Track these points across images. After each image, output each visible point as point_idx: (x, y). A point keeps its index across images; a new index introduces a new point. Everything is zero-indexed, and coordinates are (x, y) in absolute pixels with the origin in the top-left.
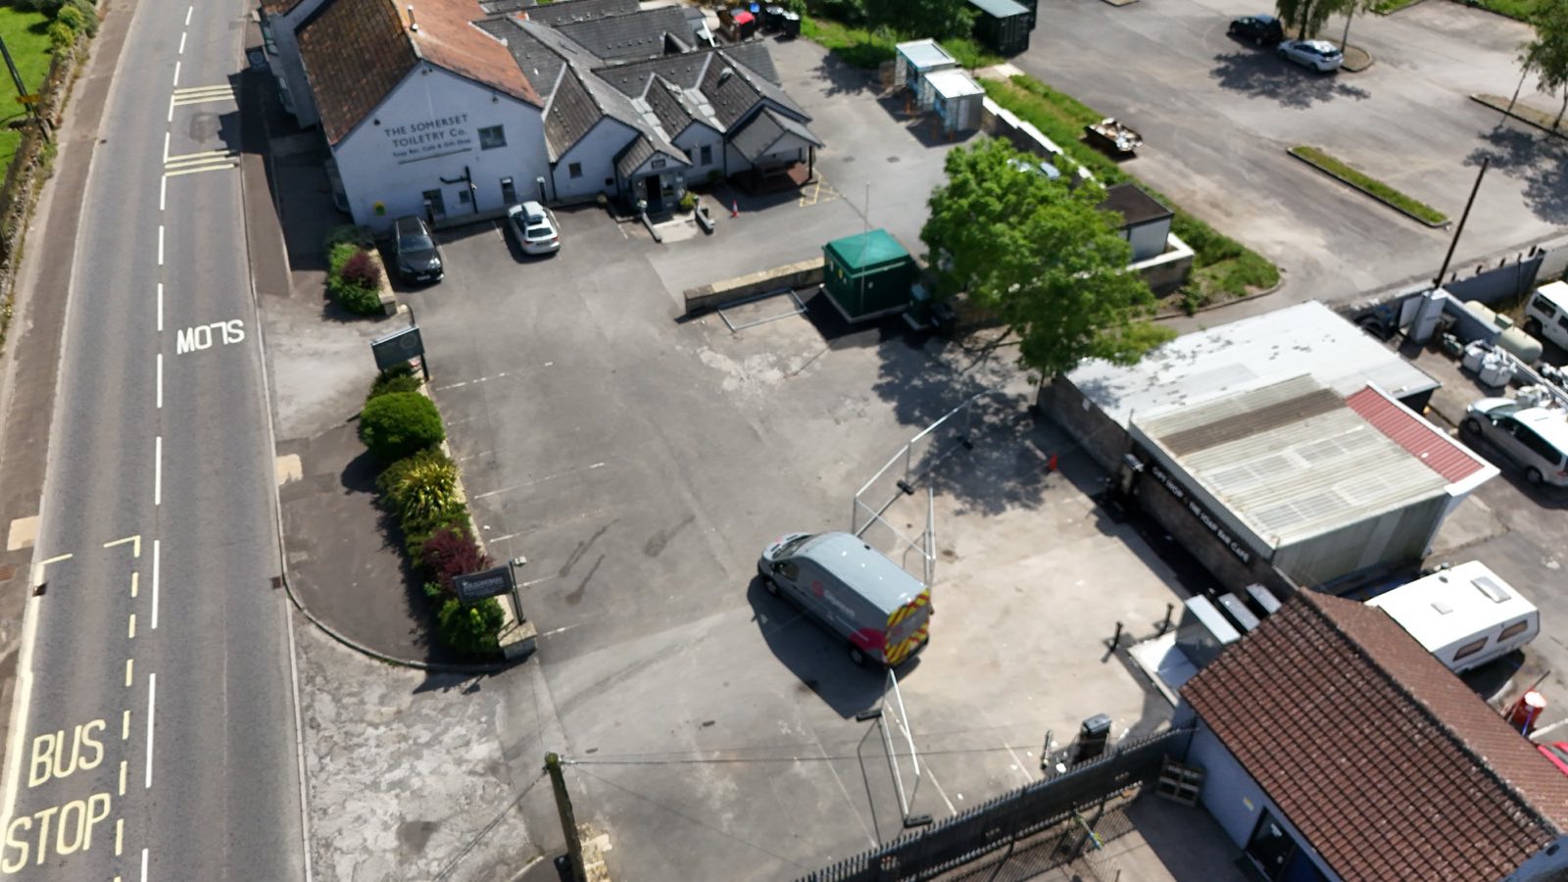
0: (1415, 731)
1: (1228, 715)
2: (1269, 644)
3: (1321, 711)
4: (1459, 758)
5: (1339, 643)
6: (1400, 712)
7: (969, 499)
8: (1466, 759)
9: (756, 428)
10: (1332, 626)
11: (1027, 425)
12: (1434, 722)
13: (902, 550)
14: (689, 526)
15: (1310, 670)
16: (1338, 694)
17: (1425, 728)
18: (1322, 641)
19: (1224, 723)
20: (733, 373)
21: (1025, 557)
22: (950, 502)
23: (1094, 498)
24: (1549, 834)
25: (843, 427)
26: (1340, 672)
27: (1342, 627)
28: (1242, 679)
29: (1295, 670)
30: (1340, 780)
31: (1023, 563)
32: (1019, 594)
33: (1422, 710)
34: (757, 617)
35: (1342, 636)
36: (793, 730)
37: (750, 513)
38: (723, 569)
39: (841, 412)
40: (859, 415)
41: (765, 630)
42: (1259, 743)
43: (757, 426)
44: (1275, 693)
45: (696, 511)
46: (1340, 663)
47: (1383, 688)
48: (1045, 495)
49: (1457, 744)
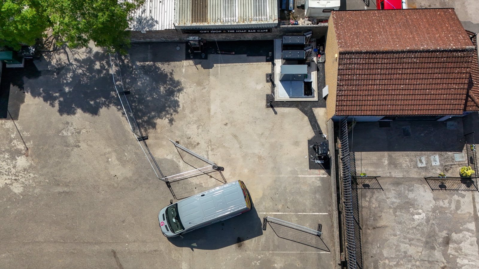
0: (413, 59)
1: (358, 107)
2: (347, 76)
3: (383, 80)
4: (431, 55)
5: (368, 55)
6: (404, 58)
7: (164, 113)
8: (434, 53)
9: (61, 191)
10: (361, 53)
11: (125, 56)
12: (416, 52)
13: (181, 161)
14: (118, 256)
15: (367, 72)
16: (382, 70)
17: (415, 55)
18: (362, 60)
19: (359, 110)
20: (8, 182)
21: (209, 110)
22: (162, 122)
23: (188, 58)
24: (471, 51)
25: (83, 145)
26: (376, 64)
27: (364, 50)
28: (351, 94)
29: (363, 76)
30: (406, 92)
31: (212, 113)
32: (229, 125)
33: (409, 52)
34: (192, 248)
35: (366, 53)
36: (259, 260)
37: (123, 222)
38: (155, 251)
39: (72, 141)
40: (79, 133)
41: (200, 247)
42: (375, 105)
43: (60, 189)
44: (365, 88)
45: (110, 248)
46: (374, 61)
47: (393, 56)
48: (176, 78)
49: (428, 51)
